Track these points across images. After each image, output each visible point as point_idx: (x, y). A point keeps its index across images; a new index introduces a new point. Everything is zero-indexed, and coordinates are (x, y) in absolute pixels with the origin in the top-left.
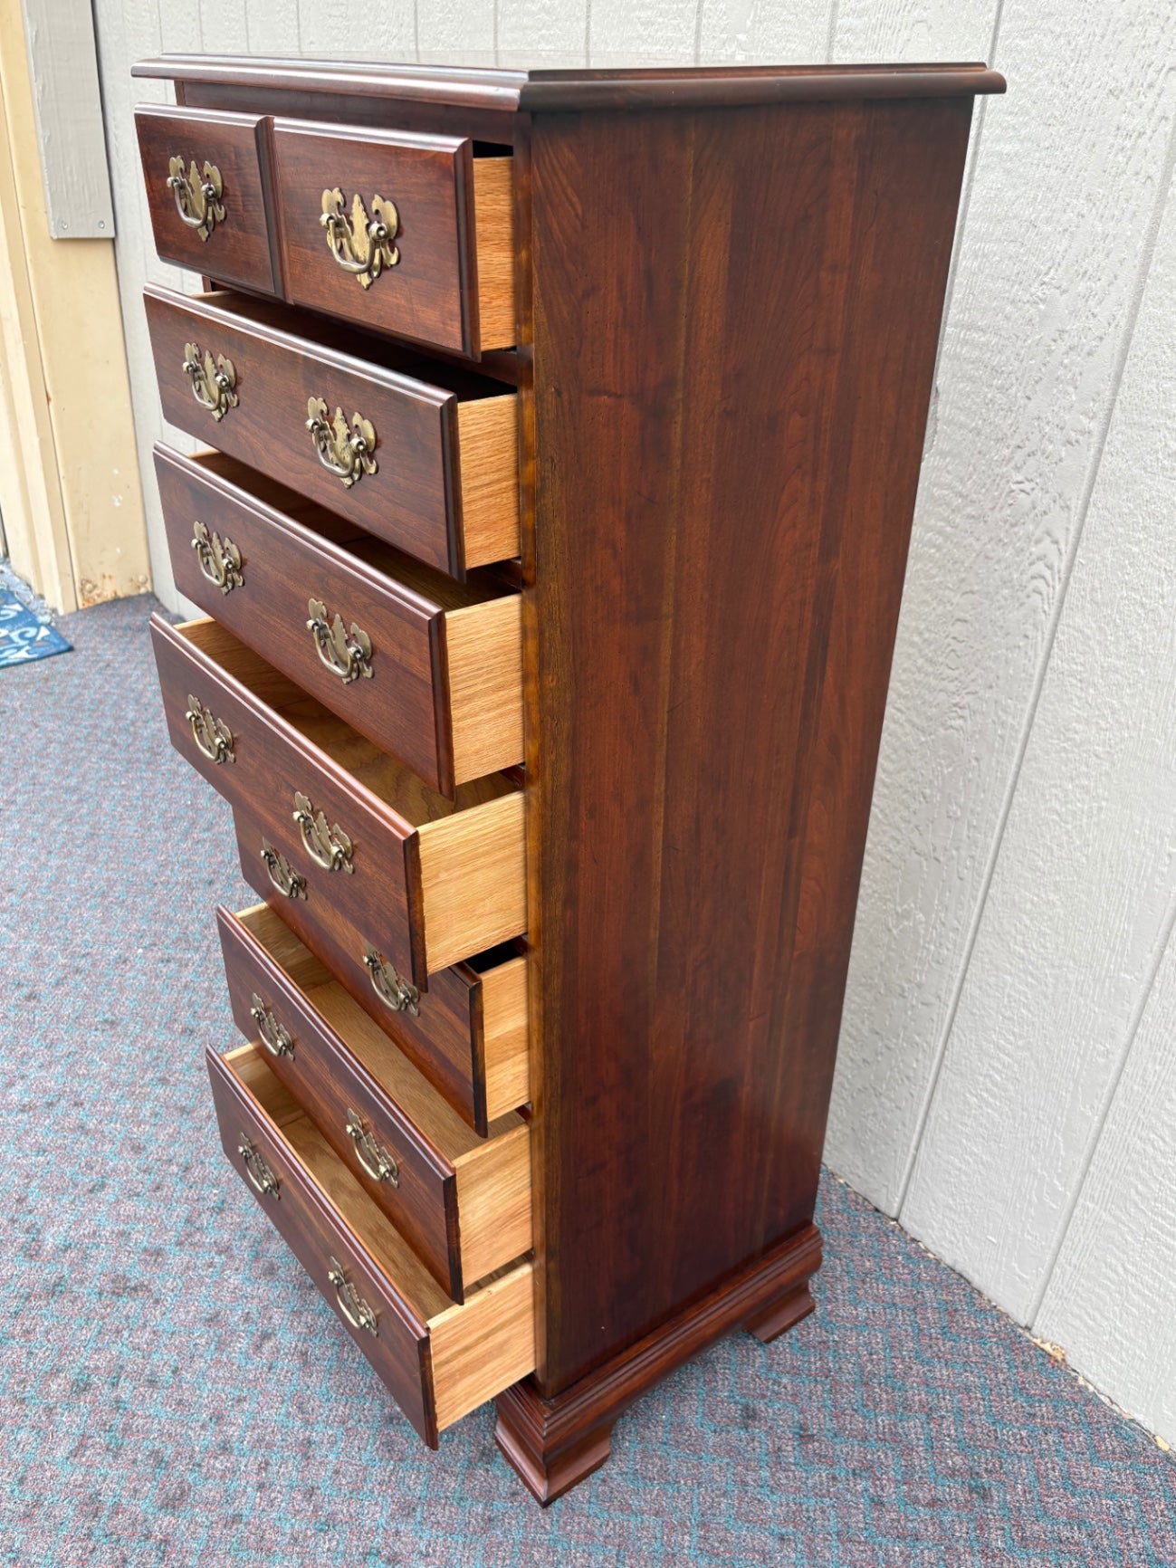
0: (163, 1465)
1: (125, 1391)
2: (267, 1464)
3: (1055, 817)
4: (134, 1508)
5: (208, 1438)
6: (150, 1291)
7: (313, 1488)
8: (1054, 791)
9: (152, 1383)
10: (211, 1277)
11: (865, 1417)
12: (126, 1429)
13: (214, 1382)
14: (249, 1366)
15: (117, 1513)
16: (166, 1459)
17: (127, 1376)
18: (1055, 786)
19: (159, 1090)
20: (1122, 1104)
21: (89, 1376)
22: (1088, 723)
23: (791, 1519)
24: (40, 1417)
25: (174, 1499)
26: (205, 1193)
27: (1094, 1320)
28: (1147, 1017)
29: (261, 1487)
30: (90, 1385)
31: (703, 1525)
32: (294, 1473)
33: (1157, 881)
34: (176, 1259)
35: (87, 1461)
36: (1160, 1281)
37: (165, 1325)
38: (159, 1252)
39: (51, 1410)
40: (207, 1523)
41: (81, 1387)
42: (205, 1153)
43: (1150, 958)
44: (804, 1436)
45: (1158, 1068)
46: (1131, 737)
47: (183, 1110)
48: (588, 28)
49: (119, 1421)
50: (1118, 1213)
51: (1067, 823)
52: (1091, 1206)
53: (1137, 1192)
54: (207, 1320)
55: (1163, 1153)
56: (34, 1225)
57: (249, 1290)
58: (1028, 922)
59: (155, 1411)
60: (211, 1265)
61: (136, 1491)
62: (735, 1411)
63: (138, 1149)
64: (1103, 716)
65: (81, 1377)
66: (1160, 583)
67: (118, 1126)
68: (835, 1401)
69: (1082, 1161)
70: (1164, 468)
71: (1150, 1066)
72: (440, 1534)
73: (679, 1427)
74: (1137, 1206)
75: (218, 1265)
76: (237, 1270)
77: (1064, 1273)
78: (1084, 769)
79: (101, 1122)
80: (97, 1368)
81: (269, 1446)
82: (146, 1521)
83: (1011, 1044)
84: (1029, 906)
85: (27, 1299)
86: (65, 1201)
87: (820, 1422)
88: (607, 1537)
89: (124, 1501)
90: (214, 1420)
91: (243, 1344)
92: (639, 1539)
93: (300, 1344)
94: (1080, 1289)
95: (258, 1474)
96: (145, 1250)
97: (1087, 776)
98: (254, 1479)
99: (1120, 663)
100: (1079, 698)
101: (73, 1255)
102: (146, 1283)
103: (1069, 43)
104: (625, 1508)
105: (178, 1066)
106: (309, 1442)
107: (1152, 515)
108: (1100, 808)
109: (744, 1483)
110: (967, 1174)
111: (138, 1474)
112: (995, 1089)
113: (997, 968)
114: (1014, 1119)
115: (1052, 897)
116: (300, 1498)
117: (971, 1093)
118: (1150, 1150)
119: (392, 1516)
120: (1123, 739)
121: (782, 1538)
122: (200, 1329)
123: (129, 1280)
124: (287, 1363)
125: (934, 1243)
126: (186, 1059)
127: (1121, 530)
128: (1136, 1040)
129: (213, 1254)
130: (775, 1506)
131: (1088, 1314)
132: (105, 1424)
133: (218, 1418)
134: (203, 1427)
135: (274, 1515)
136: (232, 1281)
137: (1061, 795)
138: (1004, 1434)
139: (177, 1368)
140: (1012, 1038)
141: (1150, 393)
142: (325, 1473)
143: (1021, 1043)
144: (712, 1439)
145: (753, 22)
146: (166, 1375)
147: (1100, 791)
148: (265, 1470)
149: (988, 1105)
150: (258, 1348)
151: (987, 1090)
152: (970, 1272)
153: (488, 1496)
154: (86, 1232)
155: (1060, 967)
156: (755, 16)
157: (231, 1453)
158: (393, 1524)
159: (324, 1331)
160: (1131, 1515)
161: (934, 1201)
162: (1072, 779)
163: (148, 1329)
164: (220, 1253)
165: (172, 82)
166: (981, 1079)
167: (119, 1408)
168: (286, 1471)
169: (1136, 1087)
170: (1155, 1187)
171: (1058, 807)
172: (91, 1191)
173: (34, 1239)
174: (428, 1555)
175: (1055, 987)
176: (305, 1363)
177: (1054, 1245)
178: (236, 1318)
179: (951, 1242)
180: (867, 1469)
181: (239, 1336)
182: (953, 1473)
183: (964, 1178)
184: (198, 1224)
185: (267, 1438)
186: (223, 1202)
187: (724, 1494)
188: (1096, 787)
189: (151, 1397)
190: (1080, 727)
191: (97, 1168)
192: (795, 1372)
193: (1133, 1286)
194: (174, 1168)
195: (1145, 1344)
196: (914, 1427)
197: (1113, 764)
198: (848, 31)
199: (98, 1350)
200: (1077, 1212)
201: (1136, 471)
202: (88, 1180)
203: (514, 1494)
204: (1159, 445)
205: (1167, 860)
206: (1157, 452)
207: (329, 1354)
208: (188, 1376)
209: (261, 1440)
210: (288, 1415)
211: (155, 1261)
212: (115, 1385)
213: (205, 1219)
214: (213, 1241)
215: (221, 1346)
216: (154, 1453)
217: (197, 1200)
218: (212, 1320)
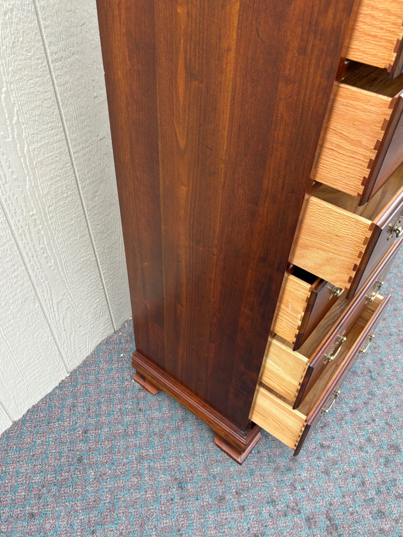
0: (387, 460)
1: (372, 493)
2: (366, 422)
5: (369, 448)
6: (327, 511)
12: (384, 482)
13: (350, 457)
16: (385, 460)
21: (376, 513)
26: (266, 515)
29: (374, 420)
30: (378, 510)
32: (363, 411)
34: (307, 508)
37: (339, 494)
38: (308, 520)
41: (381, 514)
49: (383, 488)
54: (328, 475)
57: (306, 464)
60: (303, 489)
75: (301, 485)
76: (299, 475)
80: (370, 513)
90: (363, 449)
91: (330, 454)
95: (370, 424)
96: (309, 528)
98: (373, 424)
102: (325, 516)
106: (351, 411)
116: (369, 406)
122: (333, 476)
123: (327, 527)
124: (328, 432)
129: (297, 491)
134: (367, 453)
135: (379, 412)
136: (305, 475)
139: (353, 476)
146: (357, 480)
148: (368, 421)
150: (328, 447)
158: (360, 375)
163: (344, 500)
164: (295, 488)
167: (379, 491)
168: (364, 415)
176: (325, 426)
178: (321, 463)
181: (328, 457)
184: (285, 509)
185: (358, 426)
186: (268, 503)
189: (368, 480)
208: (353, 469)
209: (359, 428)
210: (346, 423)
211: (313, 519)
212: (372, 499)
213: (281, 506)
214: (291, 495)
215: (335, 463)
216: (386, 465)
217: (272, 517)
218: (327, 472)
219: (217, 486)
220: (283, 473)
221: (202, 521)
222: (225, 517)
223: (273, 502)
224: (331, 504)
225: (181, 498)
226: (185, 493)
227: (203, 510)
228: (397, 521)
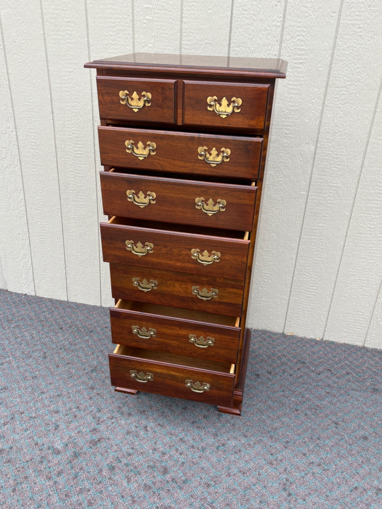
0: (153, 467)
1: (124, 461)
2: (177, 449)
3: (271, 217)
4: (158, 480)
5: (157, 456)
6: (104, 438)
7: (192, 446)
8: (270, 211)
9: (130, 455)
10: (116, 425)
11: (275, 363)
12: (135, 467)
13: (145, 444)
14: (149, 435)
15: (155, 484)
16: (152, 466)
17: (121, 458)
18: (270, 210)
19: (44, 396)
20: (297, 272)
21: (111, 465)
22: (276, 194)
23: (281, 387)
24: (110, 482)
25: (164, 471)
26: (90, 409)
27: (298, 322)
28: (299, 252)
29: (181, 454)
30: (114, 466)
31: (269, 398)
32: (185, 446)
33: (297, 222)
34: (102, 427)
35: (134, 480)
36: (311, 306)
37: (117, 442)
38: (95, 429)
39: (110, 478)
40: (178, 469)
41: (112, 469)
42: (79, 401)
43: (298, 239)
44: (270, 373)
45: (303, 261)
46: (286, 194)
47: (58, 396)
48: (88, 41)
49: (131, 467)
50: (300, 296)
51: (274, 217)
52: (293, 298)
53: (303, 289)
55: (307, 279)
56: (49, 446)
57: (129, 421)
58: (268, 242)
59: (137, 459)
60: (113, 423)
61: (154, 476)
62: (254, 376)
63: (57, 412)
64: (279, 192)
65: (109, 467)
66: (288, 160)
67: (43, 410)
68: (268, 364)
69: (289, 289)
70: (285, 136)
71: (302, 262)
72: (227, 434)
73: (248, 385)
74: (304, 293)
75: (115, 422)
76: (121, 419)
77: (289, 316)
78: (276, 204)
79: (36, 413)
80: (111, 462)
81: (173, 446)
82: (163, 480)
83: (268, 271)
84: (267, 239)
85: (71, 462)
86: (51, 435)
87: (270, 369)
88: (256, 412)
89: (154, 481)
90: (154, 451)
91: (142, 433)
92: (262, 408)
93: (156, 423)
94: (294, 317)
95: (177, 452)
96: (90, 431)
97: (277, 205)
98: (178, 454)
99: (281, 179)
100: (273, 189)
101: (70, 445)
102: (100, 437)
103: (249, 49)
104: (254, 405)
105: (42, 387)
106: (181, 439)
107: (284, 147)
108: (281, 212)
109: (269, 387)
110: (262, 306)
111: (150, 473)
112: (266, 283)
113: (262, 256)
114: (272, 288)
115: (273, 234)
116: (192, 449)
117: (260, 287)
118: (304, 279)
119: (214, 438)
120: (285, 195)
121: (283, 391)
122: (128, 437)
123: (94, 440)
124: (157, 429)
125: (256, 327)
126: (43, 384)
127: (277, 151)
128: (298, 257)
129: (110, 420)
130: (277, 387)
131: (297, 322)
132: (129, 471)
133: (155, 449)
134: (153, 454)
135: (190, 456)
136: (122, 422)
137: (271, 212)
138: (297, 352)
139: (132, 448)
140: (268, 270)
141: (279, 122)
142: (192, 441)
143: (270, 270)
144: (256, 384)
145: (154, 41)
146: (131, 451)
147: (281, 208)
148: (178, 450)
149: (264, 287)
150: (147, 431)
151: (264, 284)
152: (267, 328)
153: (228, 421)
154: (68, 438)
155: (277, 249)
156: (154, 40)
157: (166, 453)
158: (216, 439)
159: (158, 417)
160: (325, 352)
161: (254, 317)
162: (274, 207)
163: (114, 446)
164: (112, 419)
165: (95, 69)
166: (262, 283)
167: (128, 465)
168: (183, 447)
169: (299, 267)
170: (307, 286)
171: (271, 214)
172: (56, 429)
173: (54, 450)
174: (229, 439)
175: (277, 254)
176: (161, 426)
177: (286, 311)
178: (134, 429)
179: (260, 324)
180: (284, 371)
181: (139, 431)
182: (296, 363)
183: (261, 307)
184: (97, 417)
186: (98, 408)
187: (267, 391)
188: (280, 207)
189: (133, 457)
190: (274, 195)
191: (50, 423)
192: (257, 363)
193: (305, 310)
194: (74, 410)
195: (310, 321)
196: (284, 359)
197: (283, 201)
198: (186, 45)
199: (106, 459)
200: (290, 301)
201: (279, 138)
202: (52, 427)
203: (232, 418)
204: (283, 132)
205: (298, 217)
206: (283, 133)
207: (164, 421)
208: (137, 447)
209: (170, 446)
210: (170, 437)
211: (96, 431)
212: (120, 462)
213: (98, 415)
214: (106, 418)
215: (137, 436)
216: (148, 467)
217: (90, 412)
218: (128, 433)
219: (99, 384)
220: (118, 411)
221: (79, 384)
222: (83, 392)
223: (99, 411)
224: (109, 439)
225: (87, 373)
226: (90, 373)
227: (84, 383)
228: (110, 479)
